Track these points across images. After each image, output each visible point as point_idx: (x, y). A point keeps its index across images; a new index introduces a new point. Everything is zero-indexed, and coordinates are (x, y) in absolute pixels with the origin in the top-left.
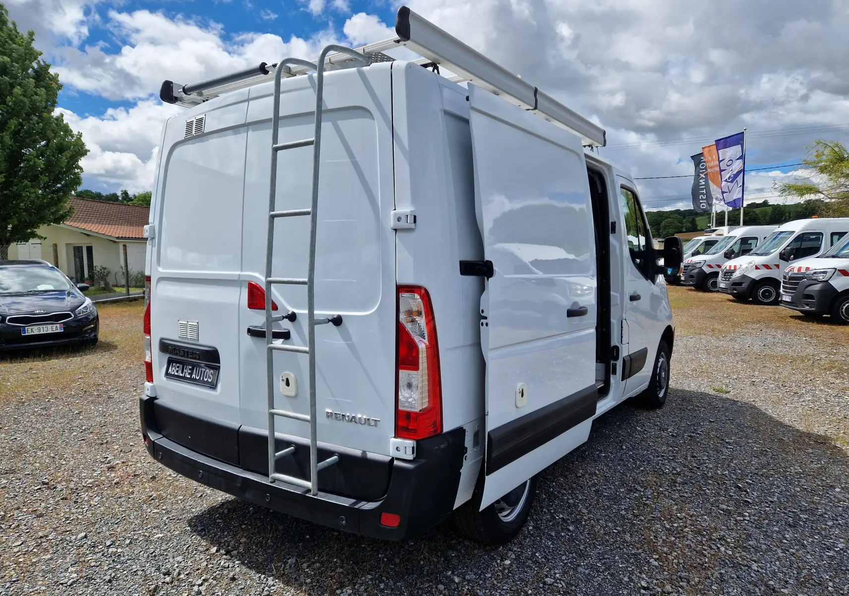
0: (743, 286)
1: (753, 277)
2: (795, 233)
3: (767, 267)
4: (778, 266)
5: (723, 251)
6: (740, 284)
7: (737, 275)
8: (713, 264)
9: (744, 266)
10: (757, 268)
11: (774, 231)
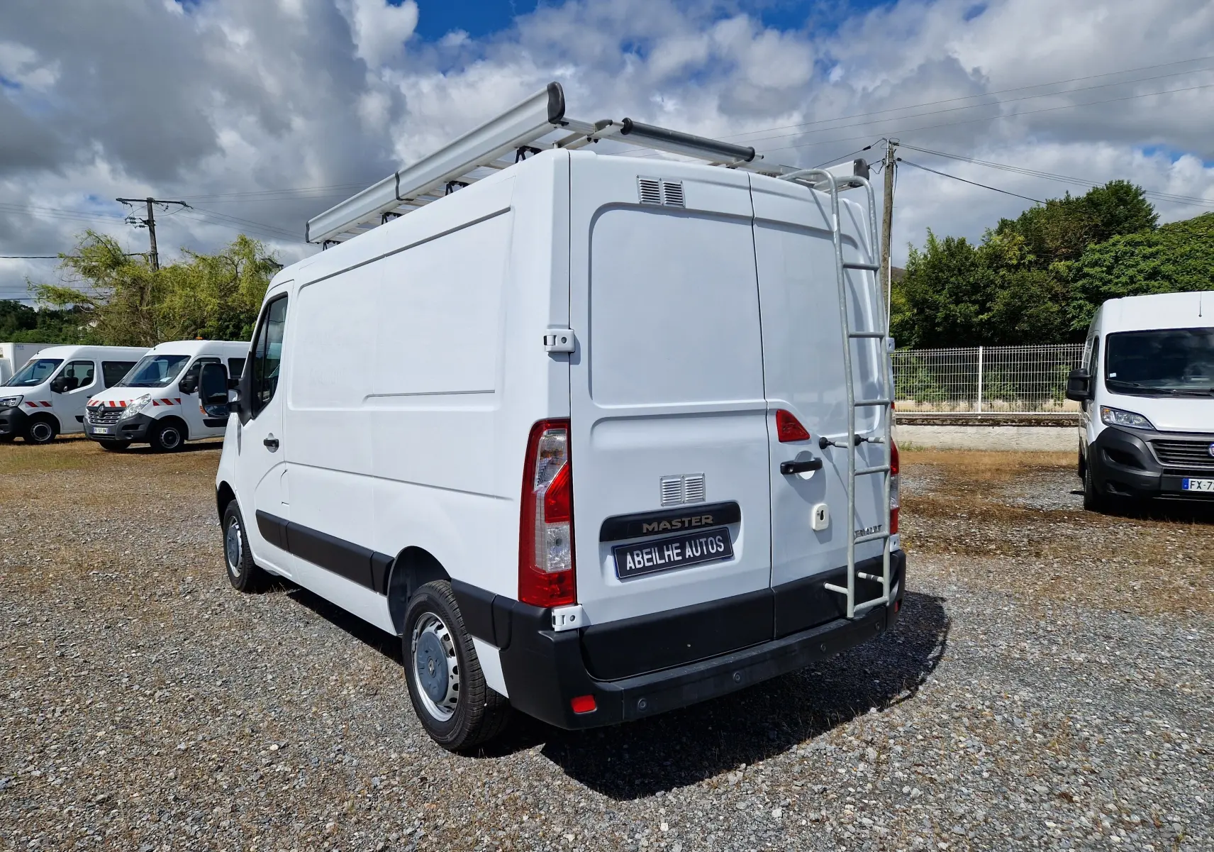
0: (140, 429)
1: (153, 417)
2: (191, 359)
3: (166, 401)
4: (178, 400)
5: (48, 381)
6: (135, 426)
7: (127, 414)
8: (35, 402)
9: (136, 402)
10: (155, 404)
11: (146, 355)
